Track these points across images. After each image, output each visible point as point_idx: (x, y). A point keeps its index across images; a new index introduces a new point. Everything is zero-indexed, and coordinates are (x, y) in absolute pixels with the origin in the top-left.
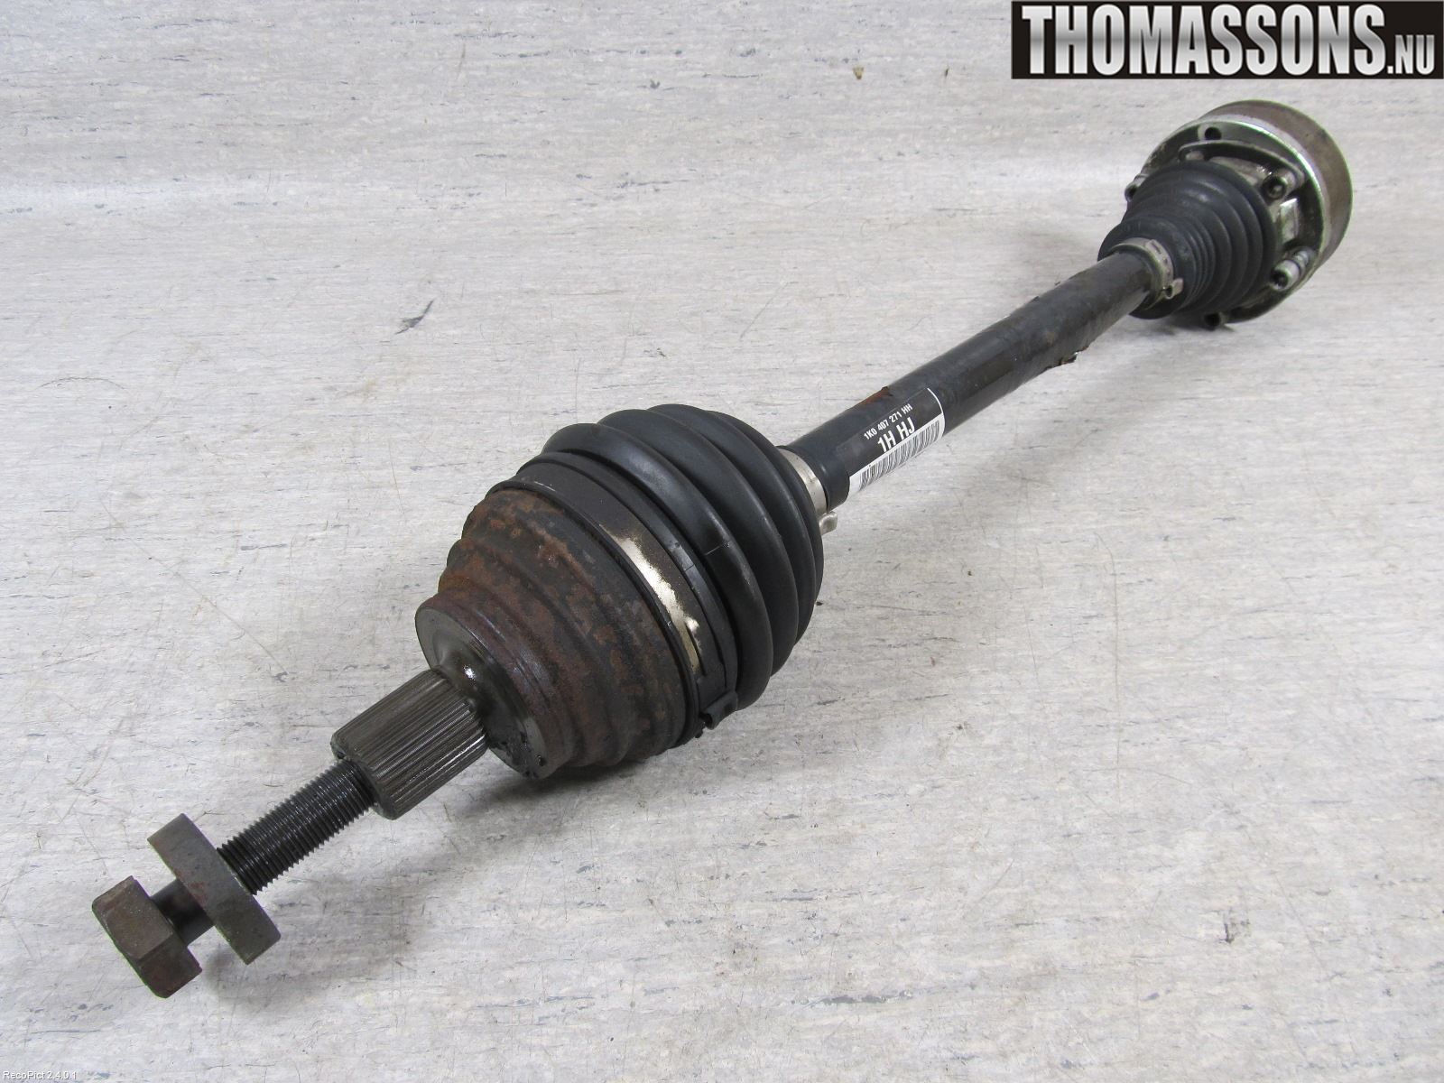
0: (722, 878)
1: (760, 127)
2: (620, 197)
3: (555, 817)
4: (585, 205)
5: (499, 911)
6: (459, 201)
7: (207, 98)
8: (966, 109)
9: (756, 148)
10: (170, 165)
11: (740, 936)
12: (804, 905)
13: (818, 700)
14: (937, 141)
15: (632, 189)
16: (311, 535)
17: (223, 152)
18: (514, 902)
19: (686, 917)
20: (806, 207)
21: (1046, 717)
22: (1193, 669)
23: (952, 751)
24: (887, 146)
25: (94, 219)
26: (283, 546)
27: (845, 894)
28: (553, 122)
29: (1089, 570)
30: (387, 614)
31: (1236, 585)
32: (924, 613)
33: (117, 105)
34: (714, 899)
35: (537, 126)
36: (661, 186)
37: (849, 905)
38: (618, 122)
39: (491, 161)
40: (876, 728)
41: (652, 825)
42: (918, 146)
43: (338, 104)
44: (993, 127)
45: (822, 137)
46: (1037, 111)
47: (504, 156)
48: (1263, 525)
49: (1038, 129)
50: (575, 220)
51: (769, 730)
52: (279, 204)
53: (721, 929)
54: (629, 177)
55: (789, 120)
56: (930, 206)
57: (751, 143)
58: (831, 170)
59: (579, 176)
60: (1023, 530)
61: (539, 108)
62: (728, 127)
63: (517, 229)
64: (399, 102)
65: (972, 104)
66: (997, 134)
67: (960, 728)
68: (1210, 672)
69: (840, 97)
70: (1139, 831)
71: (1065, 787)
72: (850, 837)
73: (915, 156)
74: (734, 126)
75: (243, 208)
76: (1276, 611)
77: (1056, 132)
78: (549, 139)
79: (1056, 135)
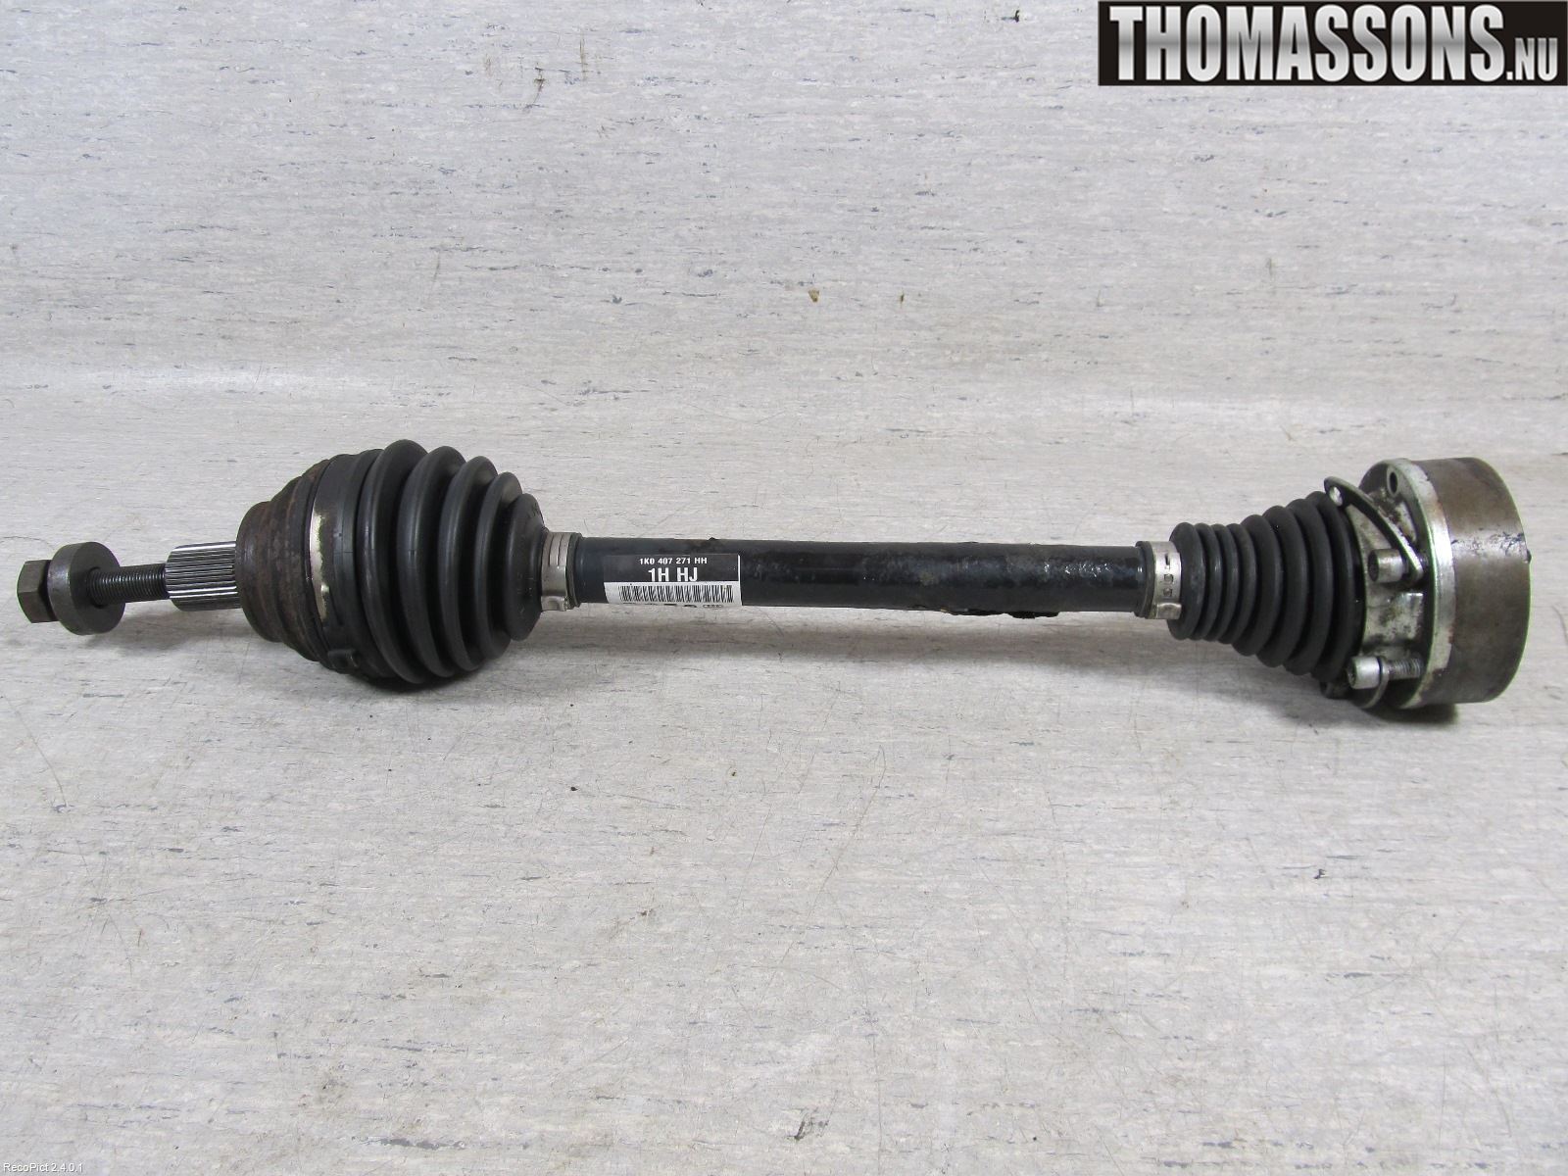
0: (350, 1022)
1: (719, 343)
2: (581, 404)
3: (231, 952)
4: (546, 409)
5: (138, 1027)
6: (429, 400)
7: (209, 295)
8: (924, 334)
9: (716, 363)
10: (172, 354)
11: (336, 1075)
12: (411, 1055)
13: (524, 875)
14: (896, 363)
15: (593, 397)
16: (150, 689)
17: (221, 343)
18: (156, 1021)
19: (299, 1052)
20: (759, 421)
21: (735, 912)
22: (906, 883)
23: (625, 935)
24: (845, 367)
25: (99, 398)
26: (121, 696)
27: (453, 1049)
28: (521, 330)
29: (854, 781)
30: (180, 763)
31: (997, 808)
32: (669, 806)
33: (130, 298)
34: (332, 1040)
35: (506, 333)
36: (620, 395)
37: (452, 1060)
38: (583, 333)
39: (462, 364)
40: (565, 906)
41: (312, 969)
42: (876, 368)
43: (324, 306)
44: (953, 352)
45: (779, 355)
46: (996, 338)
47: (475, 360)
48: (1058, 753)
49: (998, 356)
50: (533, 423)
51: (464, 897)
52: (265, 394)
53: (324, 1066)
54: (591, 385)
55: (748, 338)
56: (884, 426)
57: (710, 358)
58: (789, 387)
59: (544, 382)
60: (809, 738)
61: (509, 318)
62: (687, 342)
63: (476, 428)
64: (379, 306)
65: (930, 329)
66: (956, 359)
67: (644, 914)
68: (923, 887)
69: (797, 318)
70: (765, 1027)
71: (716, 979)
72: (486, 1000)
73: (873, 377)
74: (694, 341)
75: (232, 395)
76: (1025, 836)
77: (1018, 359)
78: (518, 346)
79: (1018, 362)
